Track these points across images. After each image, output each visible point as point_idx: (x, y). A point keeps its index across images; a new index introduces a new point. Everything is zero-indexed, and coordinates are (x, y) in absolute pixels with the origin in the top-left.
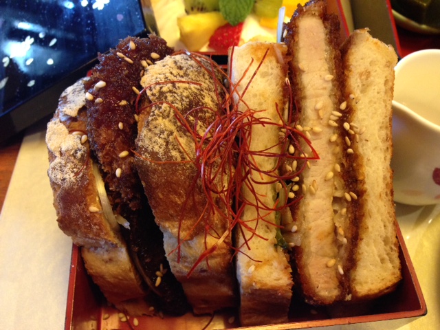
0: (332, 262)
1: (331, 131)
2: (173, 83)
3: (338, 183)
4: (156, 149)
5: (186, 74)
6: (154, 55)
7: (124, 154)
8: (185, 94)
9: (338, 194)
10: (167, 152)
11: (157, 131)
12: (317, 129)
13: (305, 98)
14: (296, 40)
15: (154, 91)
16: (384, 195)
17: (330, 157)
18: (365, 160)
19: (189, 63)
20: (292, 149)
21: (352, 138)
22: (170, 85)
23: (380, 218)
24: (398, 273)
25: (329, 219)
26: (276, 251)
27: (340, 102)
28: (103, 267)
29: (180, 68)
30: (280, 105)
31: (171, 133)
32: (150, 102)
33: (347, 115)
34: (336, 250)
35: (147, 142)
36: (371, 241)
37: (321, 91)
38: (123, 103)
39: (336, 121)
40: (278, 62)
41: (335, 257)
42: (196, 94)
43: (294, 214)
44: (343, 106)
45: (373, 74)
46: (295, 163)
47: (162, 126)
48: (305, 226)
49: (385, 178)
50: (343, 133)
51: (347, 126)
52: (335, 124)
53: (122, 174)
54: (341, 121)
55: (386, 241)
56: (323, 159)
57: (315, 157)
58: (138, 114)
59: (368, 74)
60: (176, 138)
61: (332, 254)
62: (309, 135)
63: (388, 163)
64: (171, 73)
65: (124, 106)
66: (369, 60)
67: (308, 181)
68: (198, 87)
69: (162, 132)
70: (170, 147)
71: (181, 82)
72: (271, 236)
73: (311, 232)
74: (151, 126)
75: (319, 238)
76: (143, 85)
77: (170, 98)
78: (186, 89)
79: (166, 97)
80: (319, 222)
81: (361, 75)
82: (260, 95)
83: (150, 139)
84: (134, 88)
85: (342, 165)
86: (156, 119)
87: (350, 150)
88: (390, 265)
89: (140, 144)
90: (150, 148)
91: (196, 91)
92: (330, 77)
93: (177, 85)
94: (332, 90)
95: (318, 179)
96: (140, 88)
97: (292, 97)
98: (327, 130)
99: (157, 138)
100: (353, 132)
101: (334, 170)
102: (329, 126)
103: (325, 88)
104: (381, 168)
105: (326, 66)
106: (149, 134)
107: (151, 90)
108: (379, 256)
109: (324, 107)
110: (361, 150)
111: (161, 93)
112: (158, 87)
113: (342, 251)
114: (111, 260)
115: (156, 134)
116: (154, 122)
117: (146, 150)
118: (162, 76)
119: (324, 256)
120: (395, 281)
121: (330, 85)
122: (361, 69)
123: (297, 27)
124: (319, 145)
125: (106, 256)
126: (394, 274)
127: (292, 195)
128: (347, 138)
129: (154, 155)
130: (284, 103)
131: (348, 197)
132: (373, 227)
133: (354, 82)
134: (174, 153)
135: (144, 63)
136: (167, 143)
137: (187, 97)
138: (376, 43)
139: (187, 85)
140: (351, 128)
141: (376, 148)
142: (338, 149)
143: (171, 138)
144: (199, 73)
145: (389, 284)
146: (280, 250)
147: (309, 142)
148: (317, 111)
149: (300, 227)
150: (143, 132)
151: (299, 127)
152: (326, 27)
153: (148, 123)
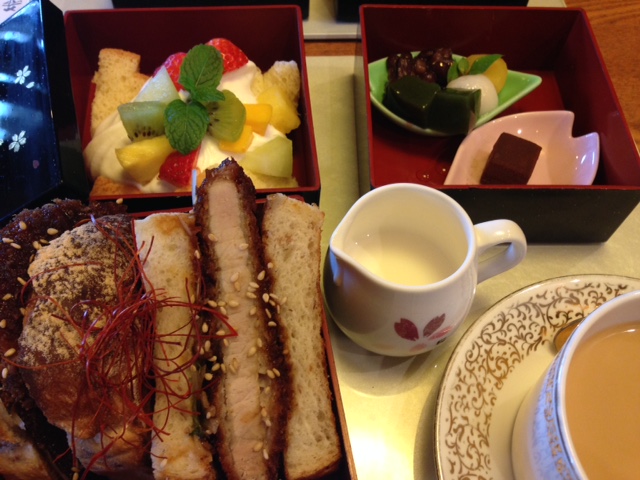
0: (259, 446)
1: (251, 303)
2: (66, 268)
3: (262, 358)
4: (40, 347)
5: (85, 253)
6: (52, 231)
7: (10, 352)
8: (78, 280)
9: (262, 371)
10: (52, 349)
11: (41, 328)
12: (234, 303)
13: (219, 269)
14: (206, 207)
15: (41, 281)
16: (315, 367)
17: (252, 331)
18: (290, 332)
19: (92, 236)
20: (205, 328)
21: (273, 310)
22: (61, 271)
23: (311, 393)
24: (336, 450)
25: (254, 399)
26: (193, 440)
27: (258, 272)
28: (11, 466)
29: (78, 246)
30: (190, 281)
31: (57, 328)
32: (36, 294)
33: (267, 284)
34: (264, 432)
35: (30, 341)
36: (304, 419)
37: (237, 261)
38: (8, 296)
39: (254, 293)
40: (186, 233)
41: (263, 440)
42: (93, 277)
43: (212, 399)
44: (261, 276)
45: (294, 238)
46: (208, 344)
47: (47, 322)
48: (224, 410)
49: (315, 348)
50: (263, 306)
51: (266, 297)
52: (254, 296)
53: (8, 374)
54: (260, 292)
55: (321, 416)
56: (244, 334)
57: (233, 334)
58: (24, 307)
59: (288, 238)
60: (62, 335)
61: (260, 437)
62: (223, 311)
63: (318, 331)
64: (65, 255)
65: (8, 301)
66: (288, 224)
67: (228, 359)
68: (99, 267)
69: (47, 329)
70: (56, 344)
71: (75, 264)
72: (188, 423)
73: (234, 414)
74: (34, 323)
75: (245, 420)
76: (31, 274)
77: (59, 288)
78: (81, 272)
79: (55, 286)
80: (244, 402)
81: (280, 240)
82: (168, 271)
83: (34, 338)
84: (20, 279)
85: (264, 340)
86: (40, 315)
87: (272, 323)
88: (326, 443)
89: (23, 343)
90: (33, 348)
91: (93, 273)
92: (244, 245)
93: (71, 269)
94: (249, 259)
95: (240, 356)
96: (26, 277)
97: (205, 272)
98: (246, 302)
99: (41, 336)
100: (273, 304)
101: (256, 346)
102: (248, 298)
103: (241, 258)
104: (309, 339)
105: (240, 233)
106: (33, 332)
107: (38, 280)
108: (314, 434)
109: (240, 279)
110: (284, 322)
111: (49, 283)
112: (46, 275)
113: (269, 434)
114: (18, 459)
115: (40, 332)
116: (38, 319)
117: (29, 350)
118: (53, 261)
119: (251, 439)
120: (334, 459)
121: (246, 254)
122: (281, 234)
123: (206, 194)
124: (235, 320)
125: (12, 455)
126: (331, 452)
127: (209, 376)
128: (267, 310)
129: (38, 354)
130: (196, 277)
131: (270, 374)
132: (304, 402)
133: (273, 248)
134: (61, 351)
135: (36, 244)
136: (53, 340)
137: (81, 283)
138: (295, 205)
139: (83, 268)
140: (271, 298)
141: (303, 317)
142: (258, 323)
143: (57, 335)
144: (102, 247)
145: (326, 464)
146: (197, 438)
147: (224, 318)
148: (233, 283)
149: (218, 410)
150: (27, 330)
151: (212, 303)
152: (239, 191)
153: (31, 320)
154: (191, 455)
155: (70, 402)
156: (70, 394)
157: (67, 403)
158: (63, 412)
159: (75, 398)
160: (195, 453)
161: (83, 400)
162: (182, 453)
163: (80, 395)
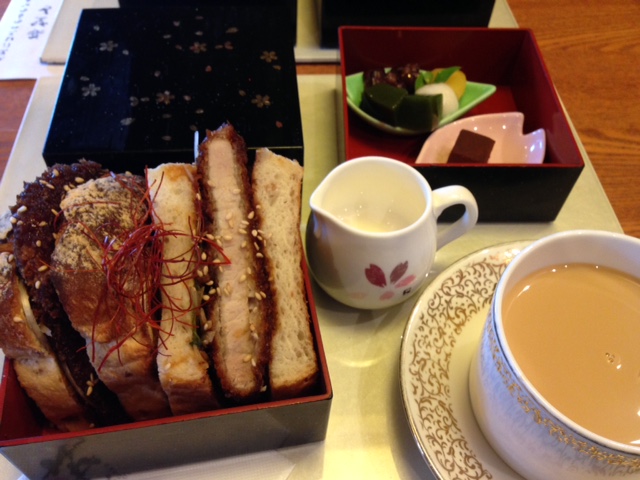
0: (248, 357)
1: (242, 238)
2: (91, 204)
3: (251, 284)
4: (69, 261)
5: (106, 195)
6: (78, 179)
7: (43, 268)
8: (101, 213)
9: (251, 295)
10: (79, 263)
11: (71, 246)
12: (228, 237)
13: (216, 210)
14: (206, 159)
15: (71, 212)
16: (295, 294)
17: (243, 261)
18: (274, 263)
19: (112, 184)
20: (204, 256)
21: (260, 243)
22: (87, 206)
23: (292, 315)
24: (313, 365)
25: (244, 318)
26: (193, 349)
27: (249, 212)
28: (35, 378)
29: (101, 190)
30: (192, 218)
31: (84, 247)
32: (67, 221)
33: (256, 223)
34: (252, 346)
35: (61, 256)
36: (286, 337)
37: (231, 204)
38: (43, 223)
39: (245, 229)
40: (189, 180)
41: (251, 353)
42: (113, 213)
43: (208, 316)
44: (251, 215)
45: (278, 186)
46: (206, 268)
47: (76, 242)
48: (219, 325)
49: (296, 278)
50: (253, 240)
51: (255, 233)
52: (244, 232)
53: (41, 285)
54: (250, 228)
55: (300, 336)
56: (237, 263)
57: (227, 262)
58: (57, 233)
59: (274, 186)
60: (87, 252)
61: (249, 351)
62: (219, 243)
63: (298, 264)
64: (91, 195)
65: (43, 227)
66: (274, 174)
67: (222, 284)
68: (117, 206)
69: (75, 247)
70: (82, 259)
71: (99, 202)
72: (189, 334)
73: (227, 330)
74: (65, 242)
75: (237, 335)
76: (62, 208)
77: (85, 217)
78: (103, 208)
79: (82, 217)
80: (235, 321)
81: (267, 187)
82: (174, 210)
83: (64, 254)
84: (53, 211)
85: (253, 268)
86: (70, 236)
87: (259, 255)
88: (305, 358)
89: (55, 258)
90: (64, 261)
91: (113, 210)
92: (237, 190)
93: (95, 205)
94: (241, 202)
95: (233, 282)
96: (58, 209)
97: (204, 212)
98: (238, 238)
99: (70, 252)
100: (260, 238)
101: (247, 274)
102: (240, 234)
103: (234, 201)
104: (290, 269)
105: (235, 182)
106: (64, 249)
107: (68, 211)
108: (295, 350)
109: (233, 218)
110: (270, 254)
111: (78, 213)
112: (75, 208)
113: (257, 346)
114: (41, 371)
115: (69, 249)
116: (68, 239)
117: (60, 263)
118: (81, 199)
119: (242, 352)
120: (312, 372)
121: (239, 198)
122: (268, 182)
123: (206, 149)
124: (228, 252)
125: (36, 367)
126: (309, 366)
127: (207, 298)
128: (255, 244)
129: (67, 266)
130: (197, 215)
131: (258, 296)
132: (286, 323)
133: (261, 194)
134: (87, 265)
135: (66, 187)
136: (80, 256)
137: (103, 215)
138: (279, 160)
139: (105, 205)
140: (259, 234)
141: (285, 251)
142: (248, 254)
143: (83, 252)
144: (120, 193)
145: (305, 375)
146: (195, 347)
147: (220, 249)
148: (227, 221)
149: (214, 324)
150: (59, 248)
151: (210, 236)
152: (233, 148)
153: (63, 240)
154: (191, 361)
155: (92, 307)
156: (92, 301)
157: (89, 308)
158: (86, 316)
159: (96, 305)
160: (194, 358)
161: (103, 307)
162: (184, 360)
163: (100, 302)
